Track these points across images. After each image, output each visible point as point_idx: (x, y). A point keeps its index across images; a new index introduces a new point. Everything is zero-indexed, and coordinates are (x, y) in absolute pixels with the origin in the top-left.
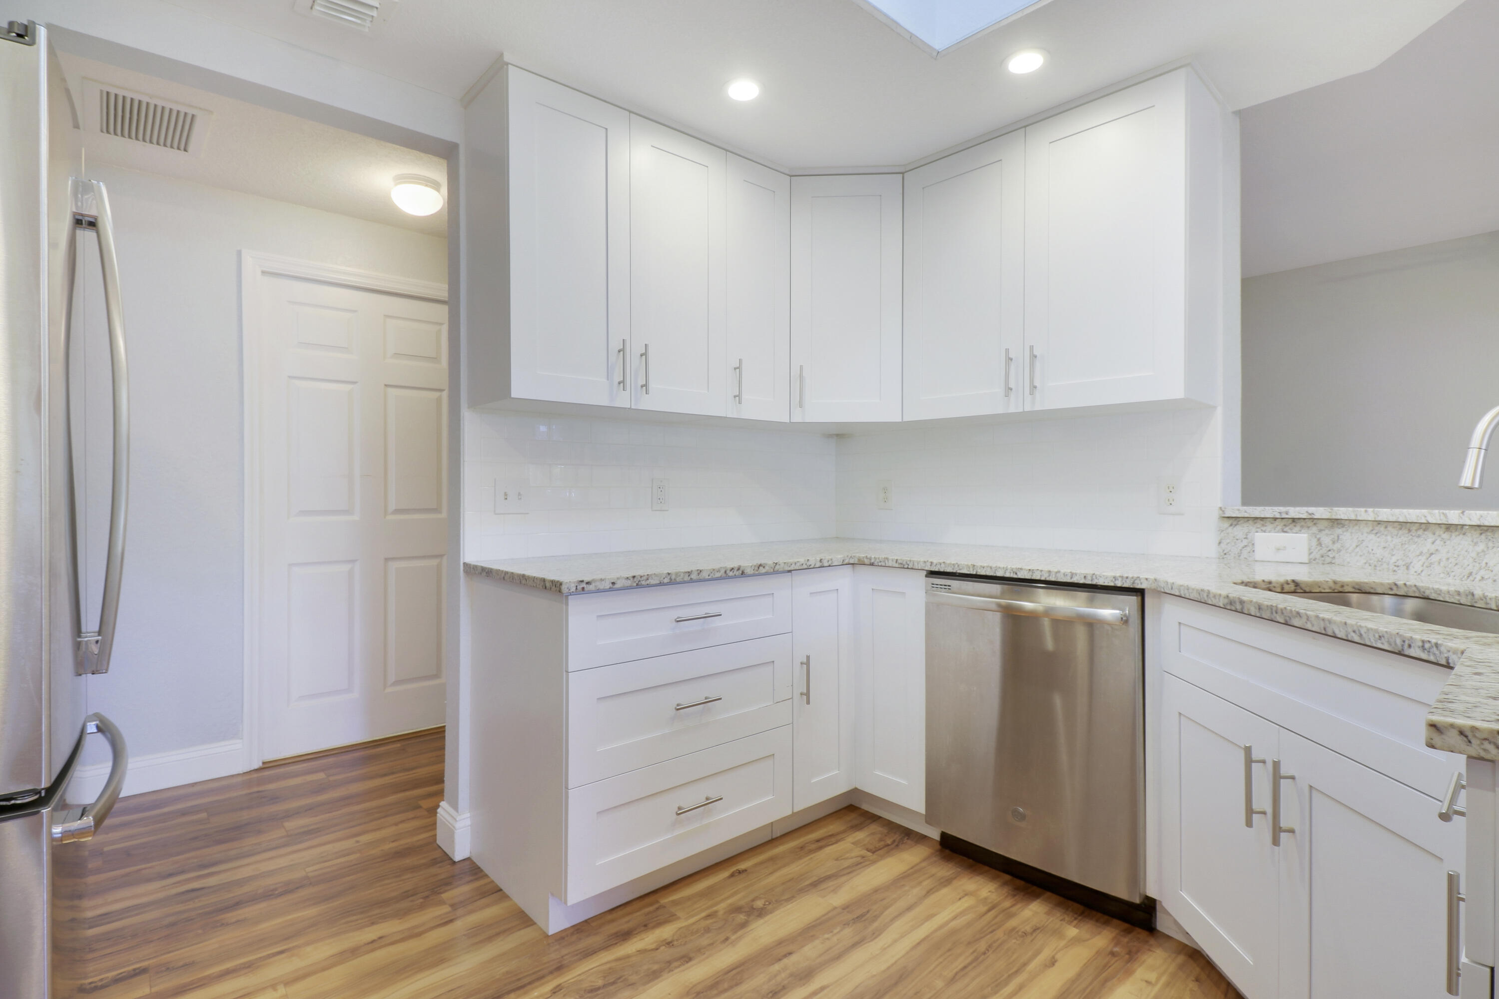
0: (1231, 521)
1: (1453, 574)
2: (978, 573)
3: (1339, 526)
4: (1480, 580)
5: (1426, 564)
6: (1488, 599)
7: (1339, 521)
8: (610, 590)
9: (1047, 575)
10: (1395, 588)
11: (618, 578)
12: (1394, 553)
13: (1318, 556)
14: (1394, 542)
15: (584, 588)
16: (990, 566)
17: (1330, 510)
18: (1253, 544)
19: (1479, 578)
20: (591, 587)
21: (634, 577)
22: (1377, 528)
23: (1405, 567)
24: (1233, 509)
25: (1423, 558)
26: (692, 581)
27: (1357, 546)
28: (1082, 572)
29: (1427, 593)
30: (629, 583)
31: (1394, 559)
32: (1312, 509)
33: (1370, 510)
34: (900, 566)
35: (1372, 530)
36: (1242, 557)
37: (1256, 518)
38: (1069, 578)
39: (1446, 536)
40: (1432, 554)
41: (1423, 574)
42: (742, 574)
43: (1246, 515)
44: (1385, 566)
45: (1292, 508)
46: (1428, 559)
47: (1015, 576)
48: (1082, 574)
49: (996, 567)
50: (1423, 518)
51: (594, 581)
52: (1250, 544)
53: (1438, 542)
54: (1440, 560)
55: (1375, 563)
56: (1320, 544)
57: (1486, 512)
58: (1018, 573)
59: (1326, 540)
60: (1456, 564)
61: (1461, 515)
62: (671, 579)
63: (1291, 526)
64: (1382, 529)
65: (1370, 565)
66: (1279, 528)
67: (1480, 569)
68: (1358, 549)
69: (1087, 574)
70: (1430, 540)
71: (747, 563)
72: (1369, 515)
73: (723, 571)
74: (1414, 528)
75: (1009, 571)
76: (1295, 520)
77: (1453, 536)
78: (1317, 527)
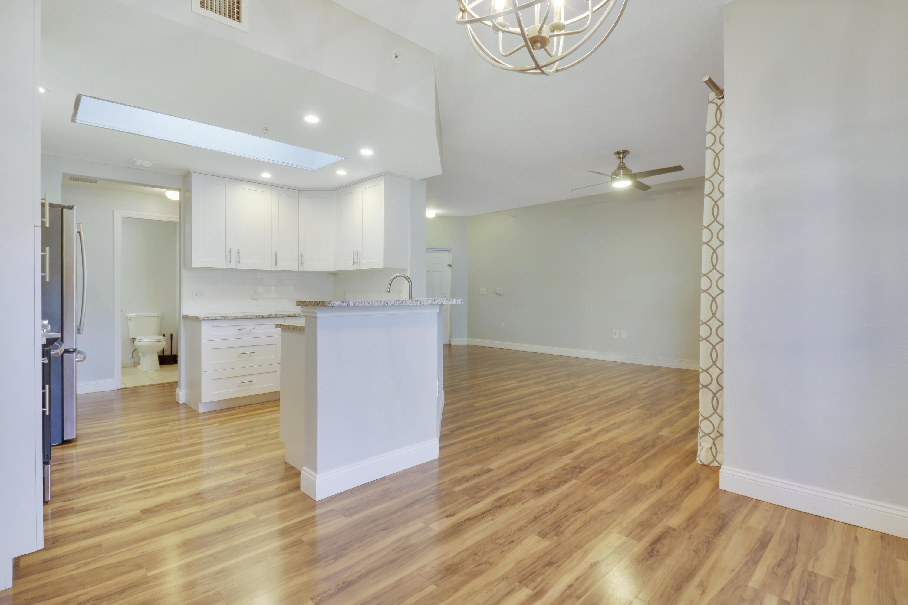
8: (215, 319)
11: (218, 317)
15: (206, 319)
20: (208, 319)
21: (223, 316)
26: (244, 318)
30: (221, 318)
42: (263, 317)
51: (210, 317)
62: (236, 318)
71: (265, 314)
73: (255, 316)
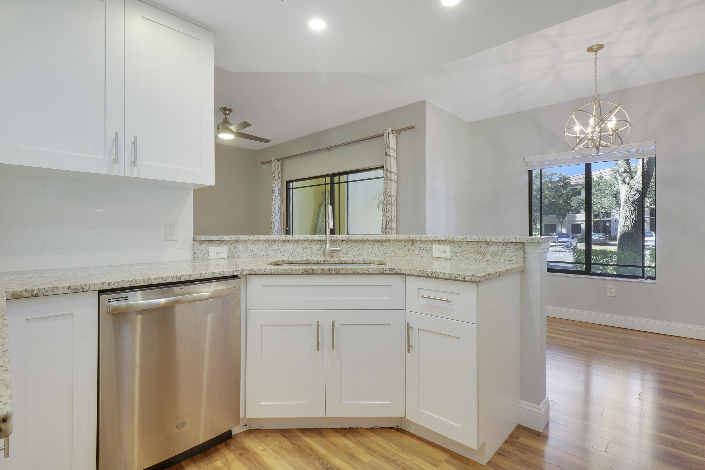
0: (200, 242)
1: (285, 256)
2: (152, 284)
3: (237, 243)
4: (294, 257)
5: (275, 253)
6: (314, 261)
7: (236, 241)
9: (200, 276)
10: (283, 262)
12: (262, 251)
13: (229, 255)
14: (262, 247)
16: (162, 277)
17: (236, 237)
18: (208, 252)
19: (294, 256)
22: (254, 243)
23: (267, 255)
24: (204, 237)
25: (274, 252)
27: (245, 250)
28: (218, 271)
29: (293, 262)
31: (262, 253)
32: (231, 236)
33: (255, 236)
34: (73, 291)
35: (253, 243)
36: (204, 258)
37: (209, 241)
38: (212, 275)
39: (283, 244)
40: (278, 250)
41: (274, 257)
43: (209, 240)
44: (258, 256)
45: (224, 236)
46: (276, 252)
47: (180, 280)
48: (218, 272)
49: (166, 277)
50: (278, 238)
52: (207, 252)
53: (280, 246)
54: (280, 251)
55: (254, 255)
56: (230, 250)
57: (300, 236)
58: (182, 278)
59: (232, 248)
60: (286, 252)
61: (292, 237)
63: (221, 243)
64: (257, 243)
65: (251, 256)
66: (217, 244)
67: (295, 253)
68: (246, 250)
69: (220, 272)
70: (277, 245)
72: (255, 238)
74: (270, 242)
75: (175, 278)
76: (223, 241)
77: (285, 243)
78: (229, 243)
